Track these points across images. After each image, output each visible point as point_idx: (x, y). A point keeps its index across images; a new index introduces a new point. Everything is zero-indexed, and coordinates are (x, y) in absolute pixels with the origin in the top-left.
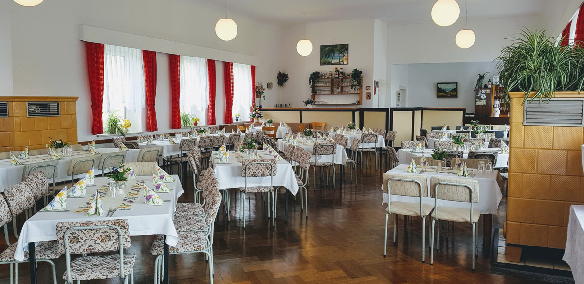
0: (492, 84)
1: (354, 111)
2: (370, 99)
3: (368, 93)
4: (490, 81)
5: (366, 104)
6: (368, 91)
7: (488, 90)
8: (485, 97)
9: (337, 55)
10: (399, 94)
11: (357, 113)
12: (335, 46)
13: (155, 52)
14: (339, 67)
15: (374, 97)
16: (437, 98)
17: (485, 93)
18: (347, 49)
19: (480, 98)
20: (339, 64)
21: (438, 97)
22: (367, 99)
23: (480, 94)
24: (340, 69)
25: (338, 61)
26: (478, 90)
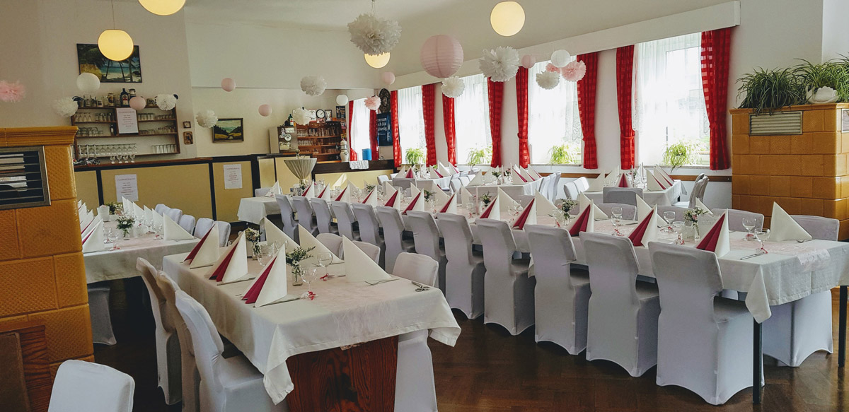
0: (294, 121)
4: (291, 116)
7: (292, 129)
8: (290, 138)
9: (117, 64)
16: (213, 142)
17: (290, 133)
18: (137, 55)
19: (284, 140)
21: (215, 140)
23: (283, 133)
24: (130, 90)
25: (121, 76)
26: (280, 129)
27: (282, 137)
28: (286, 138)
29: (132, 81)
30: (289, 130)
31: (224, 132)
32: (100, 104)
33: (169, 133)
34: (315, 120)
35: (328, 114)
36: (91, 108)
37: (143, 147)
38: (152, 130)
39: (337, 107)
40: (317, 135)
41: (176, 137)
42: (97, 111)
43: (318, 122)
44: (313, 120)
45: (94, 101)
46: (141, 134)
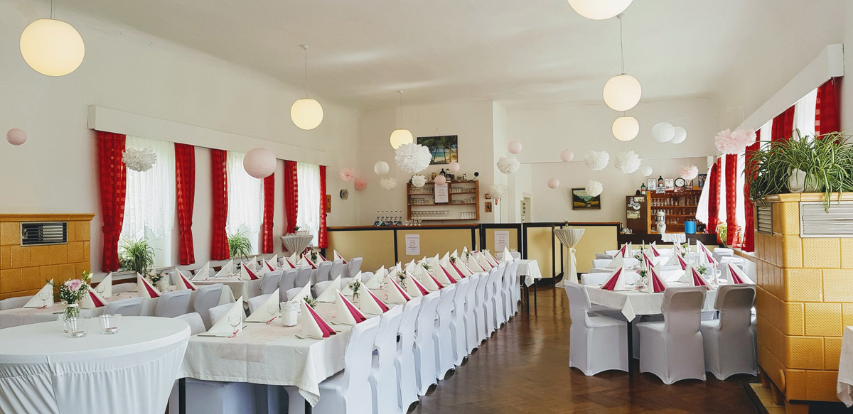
0: (647, 190)
1: (473, 228)
2: (491, 211)
3: (488, 203)
4: (643, 186)
5: (485, 218)
6: (488, 201)
7: (642, 198)
8: (639, 207)
9: (441, 150)
10: (524, 204)
11: (477, 231)
12: (439, 138)
13: (193, 146)
14: (444, 167)
15: (495, 208)
16: (573, 209)
17: (639, 202)
18: (456, 142)
19: (632, 209)
20: (445, 163)
22: (487, 211)
23: (632, 202)
24: (447, 170)
26: (628, 198)
27: (630, 206)
28: (634, 207)
29: (450, 163)
30: (637, 199)
31: (582, 201)
33: (472, 202)
34: (672, 189)
35: (689, 182)
37: (454, 214)
38: (459, 200)
40: (676, 204)
41: (476, 205)
43: (676, 191)
44: (670, 189)
46: (451, 202)
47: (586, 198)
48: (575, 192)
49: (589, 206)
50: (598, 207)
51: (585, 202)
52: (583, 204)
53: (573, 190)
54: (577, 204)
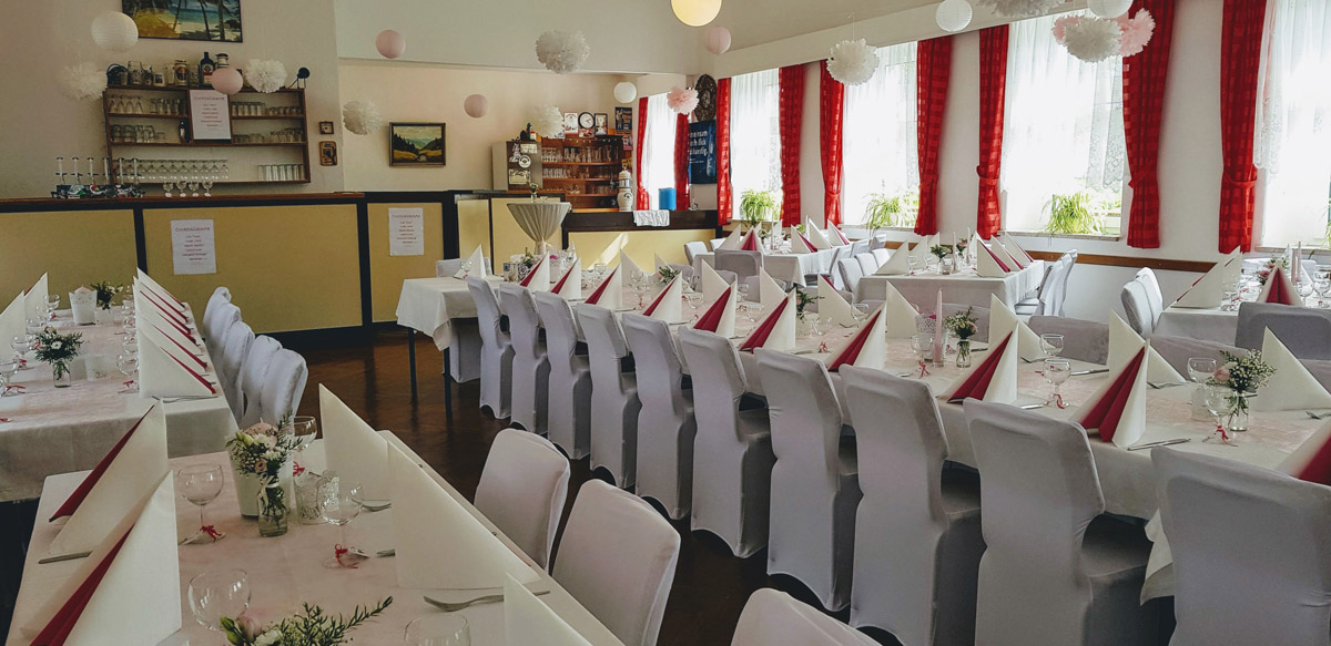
4: (529, 123)
5: (321, 179)
7: (533, 146)
8: (529, 163)
14: (210, 48)
16: (391, 165)
17: (528, 154)
21: (394, 162)
23: (516, 154)
24: (220, 56)
25: (202, 28)
26: (510, 145)
27: (513, 160)
28: (521, 163)
29: (223, 39)
30: (526, 148)
31: (410, 147)
32: (159, 81)
33: (291, 141)
34: (576, 131)
35: (601, 120)
36: (143, 87)
37: (240, 168)
38: (259, 135)
39: (617, 109)
40: (578, 159)
41: (302, 150)
42: (155, 95)
43: (581, 135)
44: (571, 131)
45: (147, 75)
46: (235, 142)
47: (419, 143)
48: (397, 130)
49: (423, 158)
50: (440, 160)
51: (416, 152)
52: (412, 155)
53: (393, 125)
54: (399, 154)
